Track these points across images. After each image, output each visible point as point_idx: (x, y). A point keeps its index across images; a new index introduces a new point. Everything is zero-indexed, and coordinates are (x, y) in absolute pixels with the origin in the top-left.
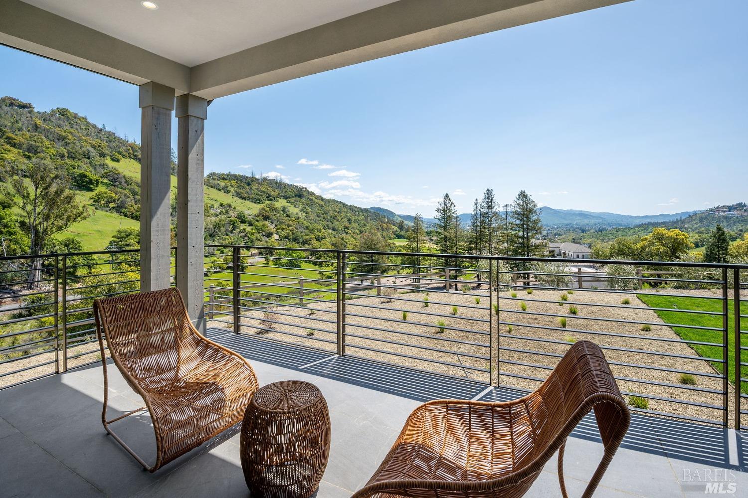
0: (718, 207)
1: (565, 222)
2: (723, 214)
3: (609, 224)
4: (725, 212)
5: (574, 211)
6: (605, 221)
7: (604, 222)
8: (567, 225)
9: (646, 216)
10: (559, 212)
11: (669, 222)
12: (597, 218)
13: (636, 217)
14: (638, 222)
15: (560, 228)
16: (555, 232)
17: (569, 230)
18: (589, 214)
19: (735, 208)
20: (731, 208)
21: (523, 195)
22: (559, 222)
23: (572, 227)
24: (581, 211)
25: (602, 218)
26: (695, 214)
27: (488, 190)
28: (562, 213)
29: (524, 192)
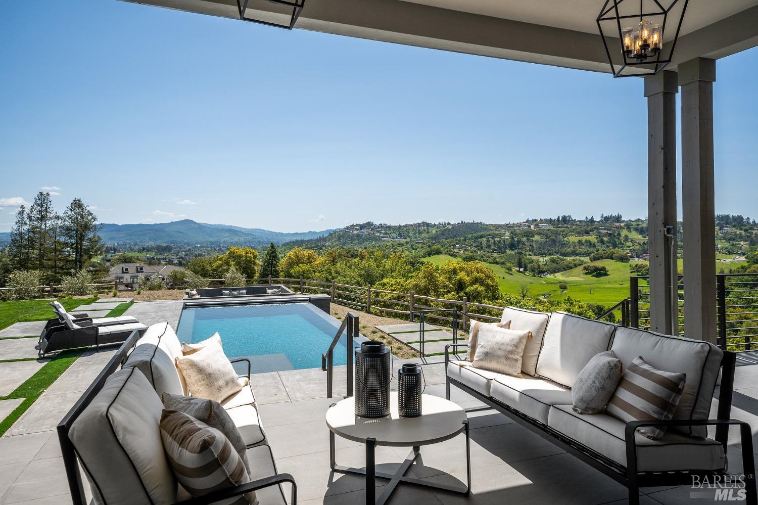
0: (353, 226)
1: (212, 239)
2: (355, 232)
3: (259, 242)
4: (357, 230)
5: (222, 226)
6: (256, 239)
7: (254, 240)
8: (212, 244)
9: (296, 233)
10: (204, 226)
11: (314, 240)
12: (248, 234)
13: (287, 234)
14: (288, 240)
15: (204, 247)
16: (197, 252)
17: (215, 249)
18: (239, 230)
19: (365, 227)
20: (362, 227)
21: (77, 205)
22: (203, 240)
23: (219, 246)
24: (231, 226)
25: (252, 235)
26: (335, 232)
27: (41, 194)
28: (209, 228)
29: (79, 201)
